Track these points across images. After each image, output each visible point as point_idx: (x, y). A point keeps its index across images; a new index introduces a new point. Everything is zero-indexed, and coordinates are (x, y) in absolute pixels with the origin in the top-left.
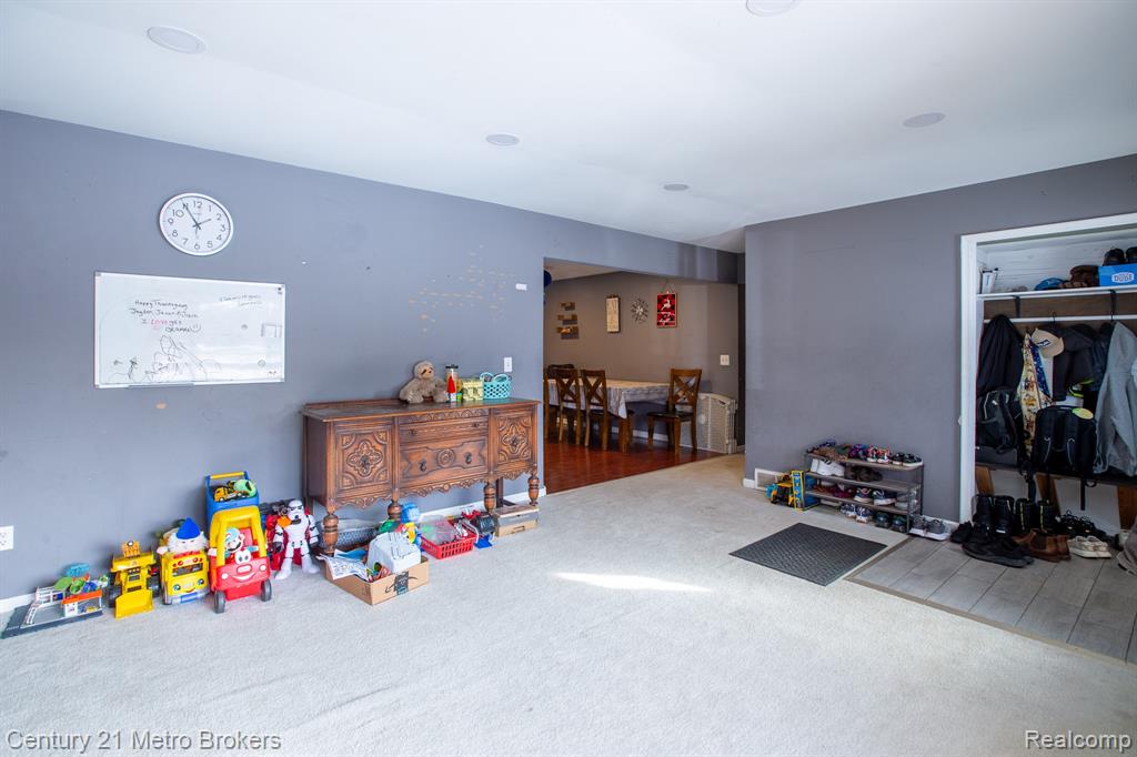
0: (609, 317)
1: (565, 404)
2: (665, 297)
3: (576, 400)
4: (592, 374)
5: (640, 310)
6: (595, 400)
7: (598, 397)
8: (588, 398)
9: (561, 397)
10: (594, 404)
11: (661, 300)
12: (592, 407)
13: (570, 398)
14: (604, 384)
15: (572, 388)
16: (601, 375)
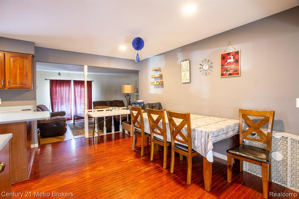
0: (183, 74)
1: (155, 135)
2: (229, 54)
3: (163, 133)
4: (178, 116)
5: (206, 67)
6: (179, 137)
7: (182, 135)
8: (174, 135)
9: (152, 129)
10: (178, 141)
11: (224, 57)
12: (176, 142)
13: (158, 131)
14: (189, 126)
15: (160, 124)
16: (186, 117)
